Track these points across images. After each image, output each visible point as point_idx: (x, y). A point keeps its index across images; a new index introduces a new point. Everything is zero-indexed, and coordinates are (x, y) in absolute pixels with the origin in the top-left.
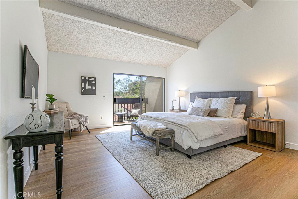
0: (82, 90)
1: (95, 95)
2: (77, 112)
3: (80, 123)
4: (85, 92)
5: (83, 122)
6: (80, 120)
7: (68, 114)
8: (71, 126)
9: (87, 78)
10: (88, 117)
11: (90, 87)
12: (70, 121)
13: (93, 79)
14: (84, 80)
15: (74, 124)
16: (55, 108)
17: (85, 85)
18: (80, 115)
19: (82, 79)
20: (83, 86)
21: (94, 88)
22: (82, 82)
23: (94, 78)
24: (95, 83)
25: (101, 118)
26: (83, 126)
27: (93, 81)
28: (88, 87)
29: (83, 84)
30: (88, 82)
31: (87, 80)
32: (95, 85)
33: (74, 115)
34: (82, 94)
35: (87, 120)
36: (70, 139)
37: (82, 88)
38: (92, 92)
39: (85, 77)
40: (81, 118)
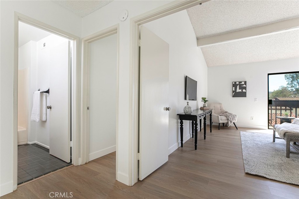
0: (233, 93)
1: (246, 97)
2: (228, 111)
3: (228, 120)
4: (236, 95)
5: (231, 119)
6: (228, 117)
7: (221, 112)
8: (220, 121)
9: (238, 83)
10: (236, 115)
11: (240, 91)
12: (220, 117)
13: (243, 83)
14: (235, 85)
15: (222, 120)
16: (206, 106)
17: (236, 89)
18: (229, 113)
19: (233, 84)
20: (234, 90)
21: (244, 91)
22: (233, 87)
23: (245, 82)
24: (245, 86)
25: (252, 119)
26: (231, 122)
27: (243, 85)
28: (238, 90)
29: (234, 88)
30: (238, 86)
31: (237, 85)
32: (245, 88)
33: (224, 113)
34: (233, 97)
35: (234, 117)
36: (219, 130)
37: (233, 92)
38: (243, 95)
39: (235, 83)
40: (229, 116)
